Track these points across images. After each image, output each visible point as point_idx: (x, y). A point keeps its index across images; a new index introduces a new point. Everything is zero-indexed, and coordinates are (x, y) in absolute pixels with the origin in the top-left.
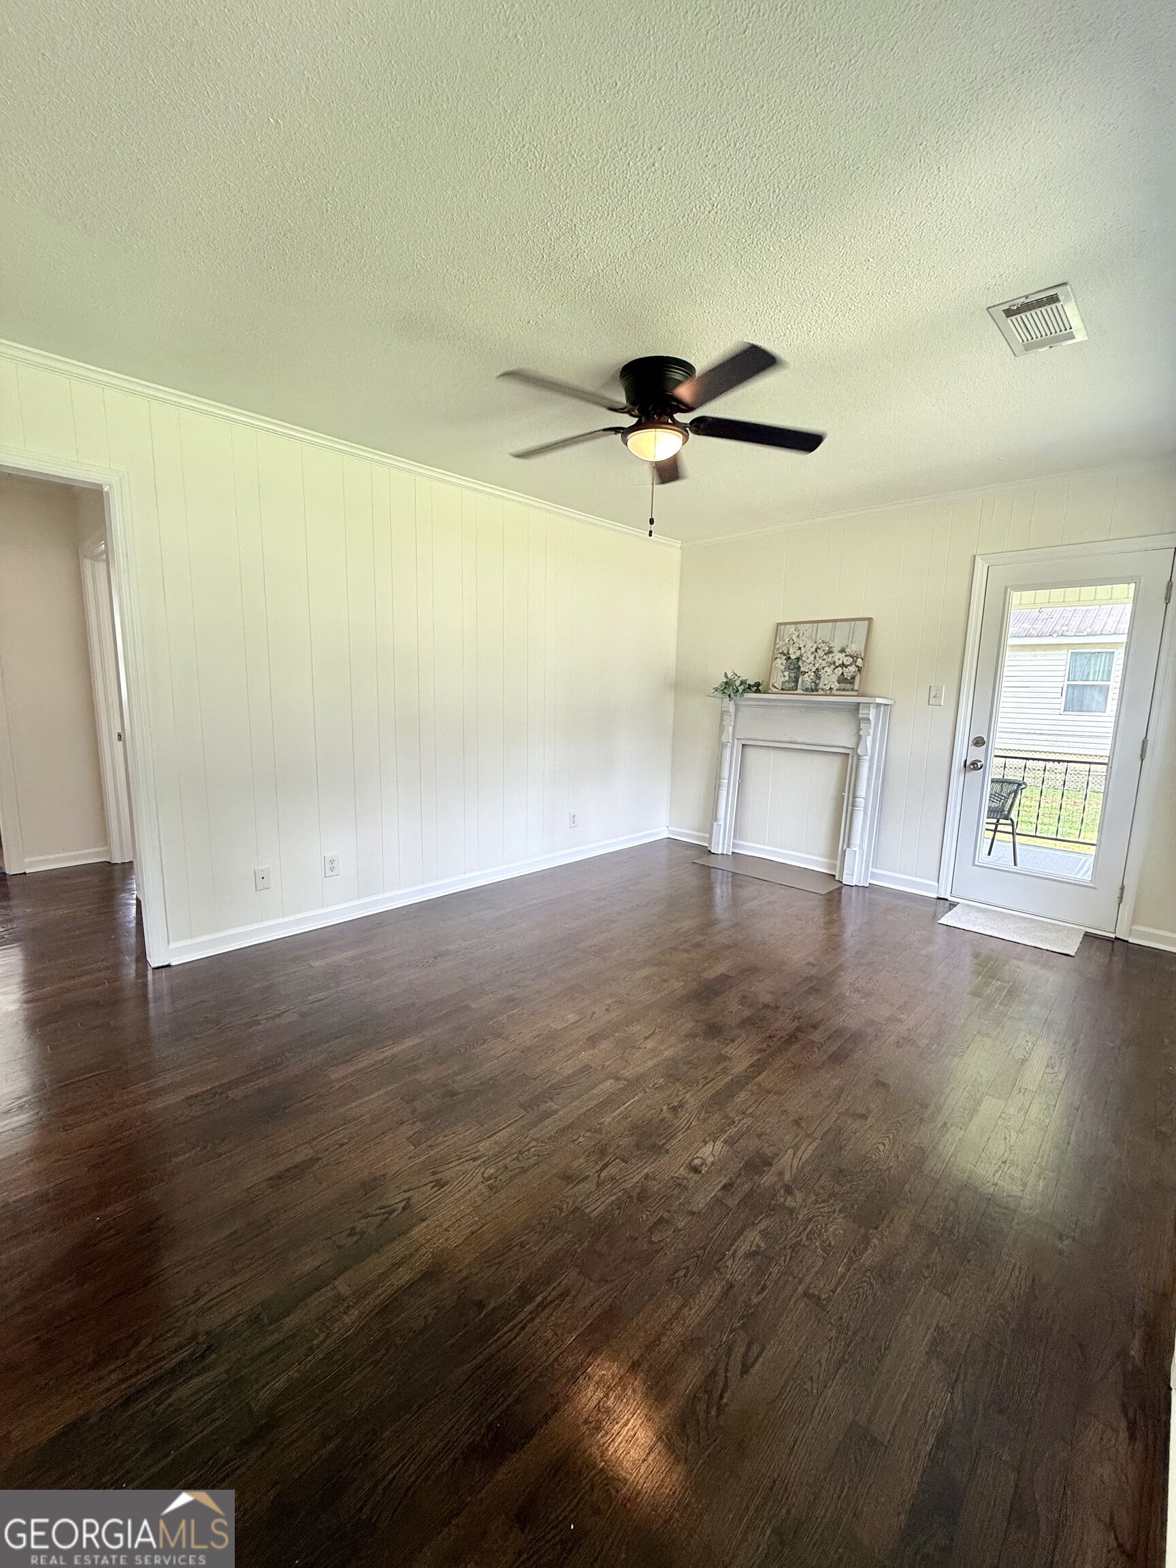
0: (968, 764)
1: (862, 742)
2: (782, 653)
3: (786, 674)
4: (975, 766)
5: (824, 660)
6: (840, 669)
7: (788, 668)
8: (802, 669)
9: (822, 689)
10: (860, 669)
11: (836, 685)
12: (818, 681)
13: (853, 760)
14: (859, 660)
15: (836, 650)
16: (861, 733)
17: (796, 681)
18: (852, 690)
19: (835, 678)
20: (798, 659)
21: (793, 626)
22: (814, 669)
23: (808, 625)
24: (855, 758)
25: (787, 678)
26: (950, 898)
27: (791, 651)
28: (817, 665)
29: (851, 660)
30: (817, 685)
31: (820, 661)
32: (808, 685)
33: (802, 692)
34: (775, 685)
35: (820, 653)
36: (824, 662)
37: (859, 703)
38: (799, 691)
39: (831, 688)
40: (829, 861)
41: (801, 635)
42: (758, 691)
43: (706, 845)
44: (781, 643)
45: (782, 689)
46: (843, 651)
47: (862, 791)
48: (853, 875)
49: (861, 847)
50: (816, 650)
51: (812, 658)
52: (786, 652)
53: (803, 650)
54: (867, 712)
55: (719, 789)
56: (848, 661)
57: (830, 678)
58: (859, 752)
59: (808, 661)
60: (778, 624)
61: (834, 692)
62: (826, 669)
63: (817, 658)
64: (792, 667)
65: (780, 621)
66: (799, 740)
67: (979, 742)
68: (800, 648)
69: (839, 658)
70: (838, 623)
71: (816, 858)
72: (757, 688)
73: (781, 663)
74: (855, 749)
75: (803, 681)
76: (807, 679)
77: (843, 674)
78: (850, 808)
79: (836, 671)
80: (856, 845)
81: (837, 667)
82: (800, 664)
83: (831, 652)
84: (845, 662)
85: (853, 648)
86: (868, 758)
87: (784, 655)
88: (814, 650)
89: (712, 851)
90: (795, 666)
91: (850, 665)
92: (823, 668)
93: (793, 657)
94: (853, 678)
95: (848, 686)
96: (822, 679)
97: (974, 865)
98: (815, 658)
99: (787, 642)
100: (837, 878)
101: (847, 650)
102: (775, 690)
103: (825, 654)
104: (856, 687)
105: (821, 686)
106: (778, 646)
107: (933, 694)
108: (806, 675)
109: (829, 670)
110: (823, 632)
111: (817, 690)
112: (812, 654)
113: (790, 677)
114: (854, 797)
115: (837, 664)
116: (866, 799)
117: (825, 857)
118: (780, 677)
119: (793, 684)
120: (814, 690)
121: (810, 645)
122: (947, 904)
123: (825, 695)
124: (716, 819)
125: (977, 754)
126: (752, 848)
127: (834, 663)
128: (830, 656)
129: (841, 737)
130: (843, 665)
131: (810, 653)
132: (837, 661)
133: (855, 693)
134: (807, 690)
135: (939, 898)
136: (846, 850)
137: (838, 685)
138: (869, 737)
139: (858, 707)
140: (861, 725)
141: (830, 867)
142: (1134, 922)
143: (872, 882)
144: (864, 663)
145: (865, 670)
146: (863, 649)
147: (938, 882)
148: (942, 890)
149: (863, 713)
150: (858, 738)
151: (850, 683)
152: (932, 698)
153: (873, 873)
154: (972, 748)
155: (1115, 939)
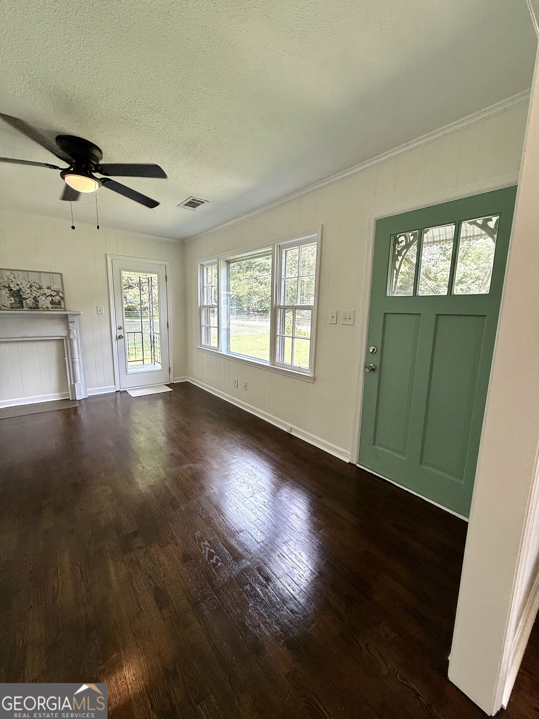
0: (118, 337)
1: (72, 332)
2: (4, 286)
3: (12, 299)
4: (120, 337)
6: (50, 297)
7: (12, 295)
8: (24, 297)
9: (41, 308)
10: (62, 298)
11: (50, 306)
12: (37, 304)
14: (60, 294)
16: (70, 328)
17: (21, 303)
18: (61, 308)
20: (18, 291)
21: (8, 271)
22: (32, 297)
23: (19, 272)
24: (68, 341)
25: (13, 302)
26: (121, 390)
27: (11, 286)
28: (34, 295)
29: (56, 293)
31: (35, 293)
32: (31, 305)
33: (28, 309)
34: (5, 305)
35: (34, 288)
36: (38, 293)
37: (67, 315)
38: (25, 309)
39: (47, 307)
40: (62, 393)
41: (16, 277)
45: (11, 308)
46: (49, 288)
47: (76, 355)
48: (81, 394)
49: (81, 380)
50: (31, 287)
51: (29, 291)
53: (21, 286)
54: (73, 318)
56: (55, 294)
57: (45, 302)
58: (71, 337)
59: (27, 292)
61: (50, 309)
62: (41, 297)
64: (15, 295)
66: (31, 336)
67: (120, 328)
68: (18, 285)
69: (48, 292)
70: (42, 274)
73: (6, 292)
74: (68, 337)
75: (27, 303)
76: (29, 302)
77: (52, 300)
78: (71, 364)
79: (48, 298)
80: (79, 382)
81: (47, 296)
82: (21, 293)
83: (42, 288)
84: (52, 294)
85: (55, 287)
86: (76, 340)
87: (6, 287)
88: (28, 286)
90: (17, 294)
91: (56, 296)
92: (39, 296)
93: (14, 289)
94: (60, 302)
95: (58, 306)
96: (40, 302)
97: (126, 374)
98: (31, 291)
99: (6, 280)
100: (70, 399)
101: (52, 288)
102: (5, 308)
103: (38, 289)
104: (63, 307)
107: (99, 310)
108: (28, 300)
109: (43, 298)
110: (33, 277)
111: (38, 308)
112: (28, 288)
113: (15, 300)
114: (73, 359)
115: (47, 295)
116: (79, 358)
117: (57, 393)
118: (7, 301)
119: (19, 305)
120: (36, 308)
121: (25, 283)
122: (120, 392)
123: (45, 311)
125: (120, 333)
127: (45, 294)
128: (41, 290)
130: (51, 295)
131: (26, 288)
132: (47, 293)
133: (63, 310)
134: (31, 308)
135: (116, 391)
136: (74, 384)
137: (51, 306)
138: (75, 330)
139: (66, 316)
140: (70, 325)
141: (61, 396)
142: (174, 377)
143: (89, 395)
144: (64, 295)
145: (66, 298)
146: (61, 288)
147: (115, 385)
148: (117, 388)
149: (70, 319)
150: (69, 331)
151: (58, 305)
152: (98, 311)
153: (88, 391)
154: (118, 330)
155: (171, 383)
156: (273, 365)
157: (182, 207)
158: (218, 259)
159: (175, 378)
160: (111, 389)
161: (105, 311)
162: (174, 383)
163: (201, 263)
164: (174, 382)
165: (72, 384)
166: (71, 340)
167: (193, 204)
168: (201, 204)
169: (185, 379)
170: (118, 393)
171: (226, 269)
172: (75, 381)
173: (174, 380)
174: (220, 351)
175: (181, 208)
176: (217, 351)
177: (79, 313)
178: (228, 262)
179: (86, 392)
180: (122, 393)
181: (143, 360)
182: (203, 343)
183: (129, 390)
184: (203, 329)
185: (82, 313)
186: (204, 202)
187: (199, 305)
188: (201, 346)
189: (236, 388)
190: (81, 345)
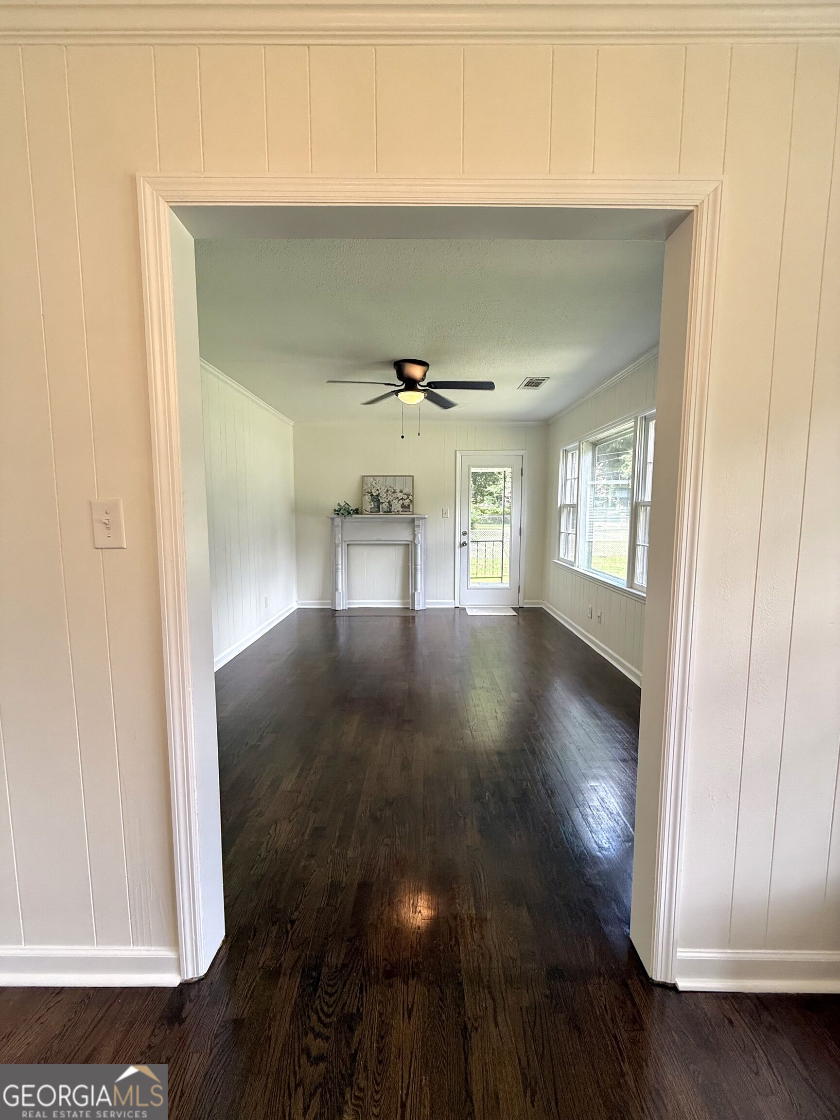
0: (461, 543)
1: (417, 537)
2: (368, 492)
3: (372, 503)
4: (464, 544)
5: (392, 496)
6: (401, 501)
7: (372, 500)
8: (381, 501)
9: (394, 511)
10: (411, 501)
11: (400, 509)
12: (390, 508)
13: (412, 547)
14: (410, 496)
15: (398, 491)
16: (416, 533)
17: (378, 507)
18: (409, 511)
19: (400, 507)
20: (378, 496)
21: (372, 477)
22: (387, 501)
23: (380, 478)
24: (413, 546)
25: (373, 506)
26: (460, 606)
27: (373, 491)
28: (389, 499)
29: (407, 496)
30: (390, 509)
31: (390, 497)
32: (386, 510)
33: (382, 513)
34: (367, 509)
35: (390, 493)
36: (392, 497)
37: (414, 518)
38: (381, 513)
39: (398, 511)
40: (403, 601)
41: (377, 483)
42: (357, 513)
43: (330, 607)
44: (366, 487)
45: (371, 512)
46: (401, 492)
47: (419, 562)
48: (419, 604)
49: (421, 589)
50: (387, 491)
51: (385, 495)
52: (370, 492)
53: (380, 491)
54: (419, 522)
55: (336, 572)
57: (397, 506)
58: (416, 542)
59: (384, 497)
60: (363, 477)
61: (400, 513)
62: (394, 501)
63: (388, 495)
64: (375, 500)
65: (364, 475)
66: (383, 539)
67: (465, 534)
68: (378, 490)
69: (400, 495)
70: (397, 477)
71: (395, 601)
72: (357, 512)
73: (368, 498)
74: (413, 541)
75: (382, 508)
76: (385, 506)
77: (403, 503)
78: (413, 571)
79: (400, 501)
80: (419, 591)
82: (379, 498)
83: (395, 492)
84: (404, 497)
85: (406, 490)
86: (419, 545)
87: (369, 493)
88: (385, 491)
89: (337, 609)
90: (376, 499)
91: (406, 499)
92: (392, 500)
93: (375, 494)
94: (409, 505)
95: (407, 510)
96: (393, 506)
97: (468, 589)
98: (387, 495)
99: (369, 486)
100: (410, 608)
101: (404, 491)
102: (367, 513)
103: (392, 493)
104: (411, 510)
105: (392, 510)
106: (364, 488)
108: (384, 504)
109: (396, 501)
110: (389, 482)
111: (391, 512)
112: (385, 493)
113: (374, 505)
114: (416, 565)
115: (399, 499)
116: (421, 565)
117: (400, 599)
118: (368, 505)
119: (377, 509)
120: (389, 512)
121: (383, 488)
122: (459, 609)
123: (396, 514)
124: (337, 590)
125: (464, 539)
126: (359, 603)
127: (398, 498)
128: (395, 494)
129: (405, 535)
130: (402, 499)
131: (383, 493)
133: (411, 513)
134: (385, 512)
135: (456, 607)
136: (414, 593)
137: (402, 509)
138: (420, 535)
139: (413, 520)
140: (416, 529)
141: (403, 604)
142: (524, 599)
143: (427, 607)
144: (413, 498)
145: (415, 502)
146: (411, 491)
147: (454, 600)
148: (456, 603)
149: (416, 523)
150: (414, 536)
151: (408, 508)
152: (444, 513)
153: (427, 602)
154: (462, 536)
155: (520, 607)
156: (631, 588)
157: (523, 388)
158: (580, 442)
159: (525, 601)
160: (448, 603)
161: (450, 515)
162: (523, 607)
163: (565, 449)
164: (525, 606)
165: (413, 592)
166: (416, 545)
167: (534, 383)
168: (542, 382)
169: (537, 603)
170: (457, 610)
171: (590, 454)
172: (416, 590)
173: (525, 604)
174: (577, 566)
175: (523, 390)
176: (573, 566)
177: (423, 517)
178: (595, 444)
179: (425, 603)
180: (461, 611)
181: (502, 578)
182: (562, 556)
183: (468, 608)
184: (562, 537)
185: (426, 516)
186: (544, 380)
187: (559, 505)
188: (558, 560)
189: (590, 619)
190: (424, 551)
